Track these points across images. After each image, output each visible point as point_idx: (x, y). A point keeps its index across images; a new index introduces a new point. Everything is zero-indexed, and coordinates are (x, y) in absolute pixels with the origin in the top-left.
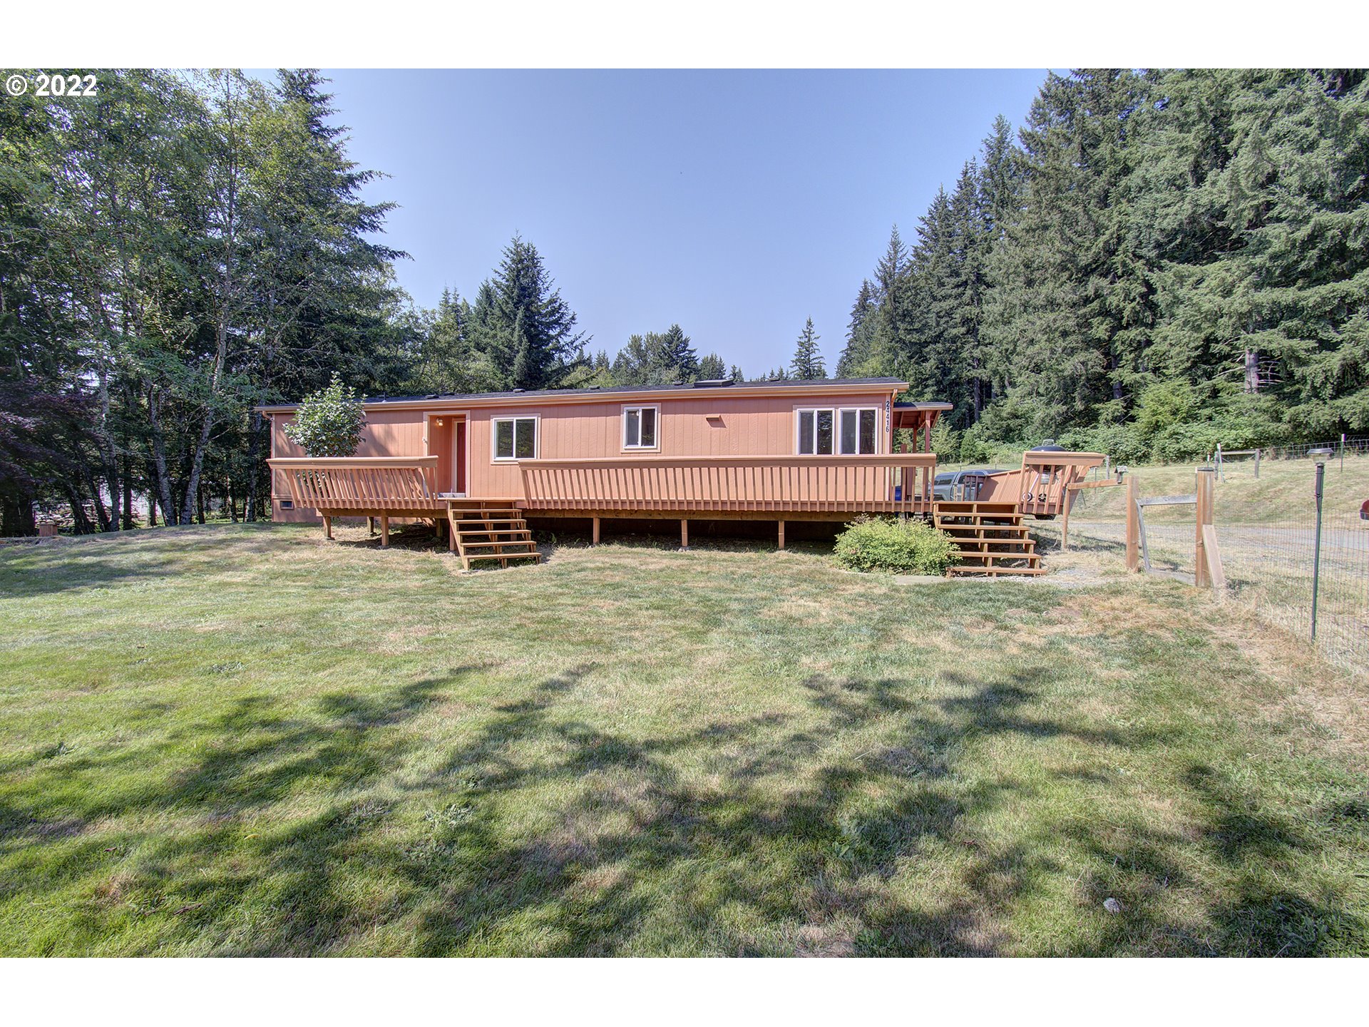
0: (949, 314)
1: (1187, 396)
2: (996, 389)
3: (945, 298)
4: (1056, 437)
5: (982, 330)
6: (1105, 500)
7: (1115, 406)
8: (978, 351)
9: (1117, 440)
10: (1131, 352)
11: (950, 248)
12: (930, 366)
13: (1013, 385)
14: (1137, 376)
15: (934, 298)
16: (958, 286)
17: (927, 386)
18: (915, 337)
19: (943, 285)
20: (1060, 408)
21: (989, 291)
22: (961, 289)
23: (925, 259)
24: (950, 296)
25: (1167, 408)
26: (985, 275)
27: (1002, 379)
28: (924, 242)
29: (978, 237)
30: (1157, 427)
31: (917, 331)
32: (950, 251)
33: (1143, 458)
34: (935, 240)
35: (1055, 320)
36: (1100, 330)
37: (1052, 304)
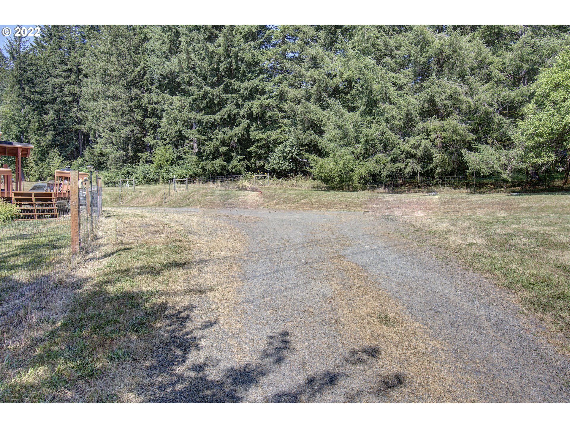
0: (61, 87)
1: (171, 154)
2: (92, 138)
3: (58, 76)
4: (120, 168)
5: (81, 102)
6: (132, 200)
7: (145, 155)
8: (79, 113)
9: (146, 172)
10: (152, 129)
11: (60, 46)
12: (49, 117)
13: (100, 136)
14: (155, 141)
15: (51, 75)
16: (66, 71)
17: (47, 130)
18: (36, 97)
19: (56, 68)
20: (121, 153)
21: (85, 80)
22: (68, 74)
23: (43, 47)
24: (61, 76)
25: (164, 158)
26: (81, 69)
27: (95, 133)
28: (42, 36)
29: (78, 45)
30: (161, 167)
31: (39, 93)
32: (60, 48)
33: (157, 181)
34: (50, 37)
35: (117, 106)
36: (138, 116)
37: (115, 97)
